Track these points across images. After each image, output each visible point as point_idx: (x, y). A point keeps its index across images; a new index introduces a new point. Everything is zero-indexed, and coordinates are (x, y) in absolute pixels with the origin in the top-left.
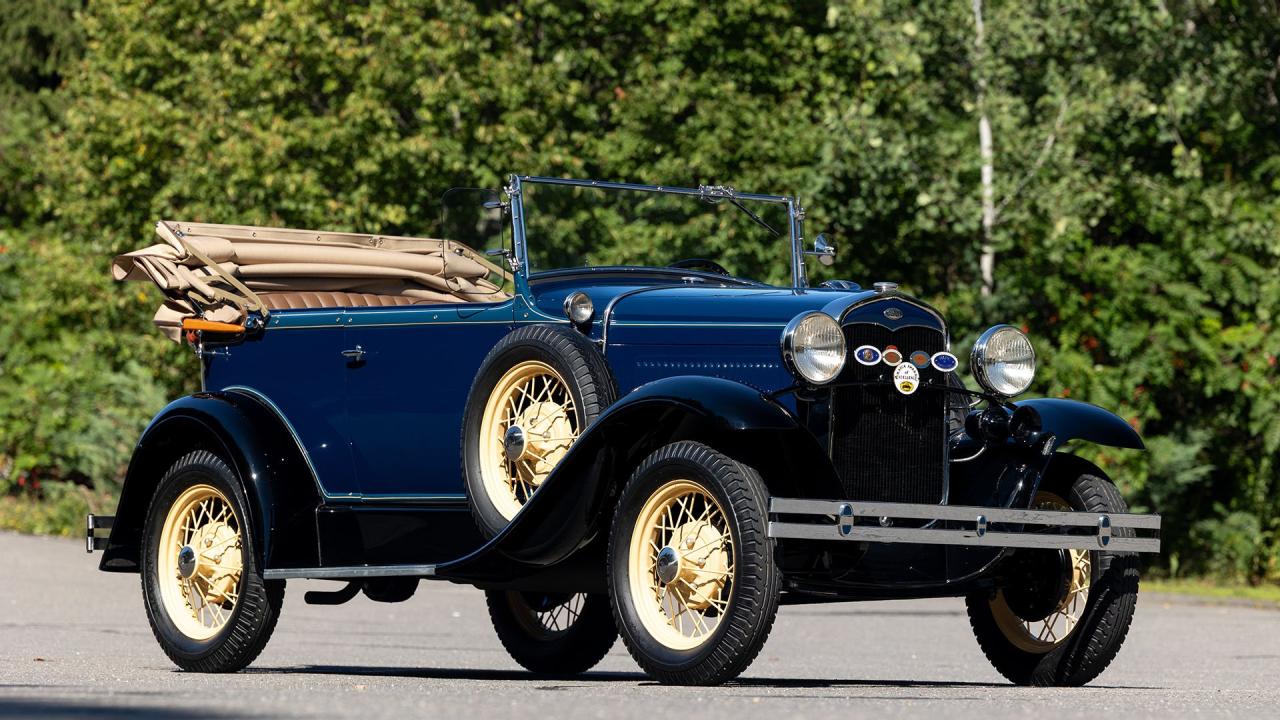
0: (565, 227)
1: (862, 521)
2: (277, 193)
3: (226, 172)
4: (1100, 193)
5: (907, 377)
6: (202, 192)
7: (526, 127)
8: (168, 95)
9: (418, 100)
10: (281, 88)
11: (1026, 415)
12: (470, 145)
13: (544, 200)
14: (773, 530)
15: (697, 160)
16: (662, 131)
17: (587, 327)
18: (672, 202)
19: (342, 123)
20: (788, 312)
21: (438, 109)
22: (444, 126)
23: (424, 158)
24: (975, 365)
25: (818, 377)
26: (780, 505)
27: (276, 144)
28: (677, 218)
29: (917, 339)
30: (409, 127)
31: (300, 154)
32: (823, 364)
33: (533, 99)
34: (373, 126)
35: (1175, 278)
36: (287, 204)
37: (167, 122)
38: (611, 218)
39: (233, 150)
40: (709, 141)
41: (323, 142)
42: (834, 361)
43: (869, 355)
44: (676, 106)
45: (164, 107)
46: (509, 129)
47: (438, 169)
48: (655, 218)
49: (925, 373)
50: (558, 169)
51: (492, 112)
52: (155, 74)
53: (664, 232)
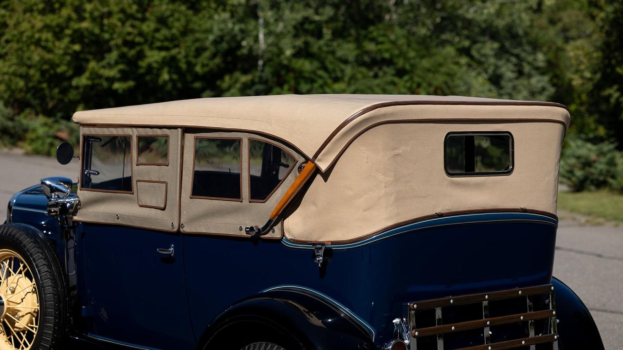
0: (132, 53)
2: (39, 40)
3: (22, 33)
4: (299, 43)
6: (15, 39)
7: (120, 20)
9: (85, 11)
12: (102, 26)
13: (126, 43)
15: (174, 31)
16: (162, 21)
18: (166, 44)
19: (59, 17)
21: (91, 13)
22: (94, 19)
23: (87, 29)
27: (39, 24)
28: (167, 49)
30: (81, 19)
31: (47, 27)
33: (123, 11)
34: (69, 19)
35: (319, 69)
36: (43, 44)
38: (146, 48)
39: (25, 26)
40: (177, 24)
41: (54, 23)
44: (168, 13)
46: (114, 20)
47: (92, 33)
48: (160, 49)
50: (129, 34)
51: (109, 14)
53: (163, 54)
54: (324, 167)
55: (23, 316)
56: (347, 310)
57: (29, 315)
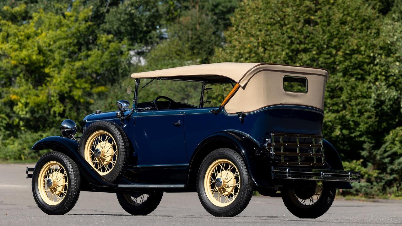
54: (242, 85)
55: (108, 157)
56: (248, 135)
57: (111, 156)
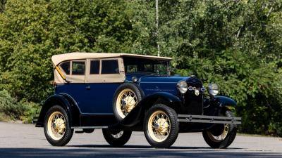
1: (193, 119)
5: (197, 92)
8: (10, 40)
10: (33, 39)
11: (218, 99)
14: (178, 120)
17: (136, 83)
20: (177, 80)
24: (208, 89)
25: (183, 92)
26: (180, 116)
29: (199, 86)
32: (184, 90)
37: (10, 45)
42: (185, 89)
43: (192, 88)
45: (9, 42)
49: (200, 91)
52: (8, 36)
